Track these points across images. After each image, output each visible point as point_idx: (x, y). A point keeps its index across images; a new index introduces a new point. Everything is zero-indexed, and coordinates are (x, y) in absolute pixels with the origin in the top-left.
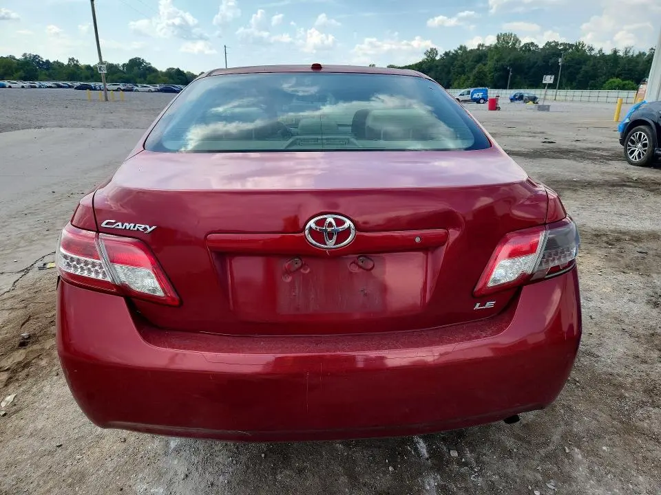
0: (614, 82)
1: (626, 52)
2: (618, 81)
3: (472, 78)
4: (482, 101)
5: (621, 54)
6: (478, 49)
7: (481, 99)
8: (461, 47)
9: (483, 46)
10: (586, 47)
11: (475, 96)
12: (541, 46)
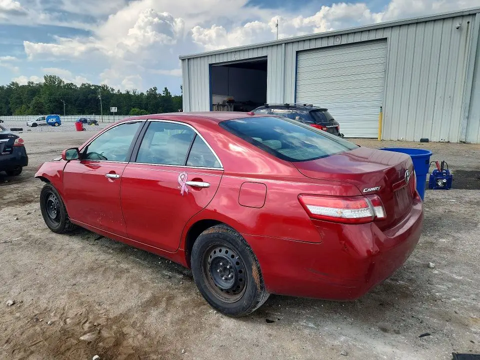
0: (136, 111)
1: (134, 93)
2: (137, 110)
3: (31, 107)
4: (57, 124)
5: (131, 93)
6: (29, 86)
7: (55, 123)
8: (13, 83)
9: (32, 83)
10: (109, 88)
11: (50, 121)
12: (79, 86)
